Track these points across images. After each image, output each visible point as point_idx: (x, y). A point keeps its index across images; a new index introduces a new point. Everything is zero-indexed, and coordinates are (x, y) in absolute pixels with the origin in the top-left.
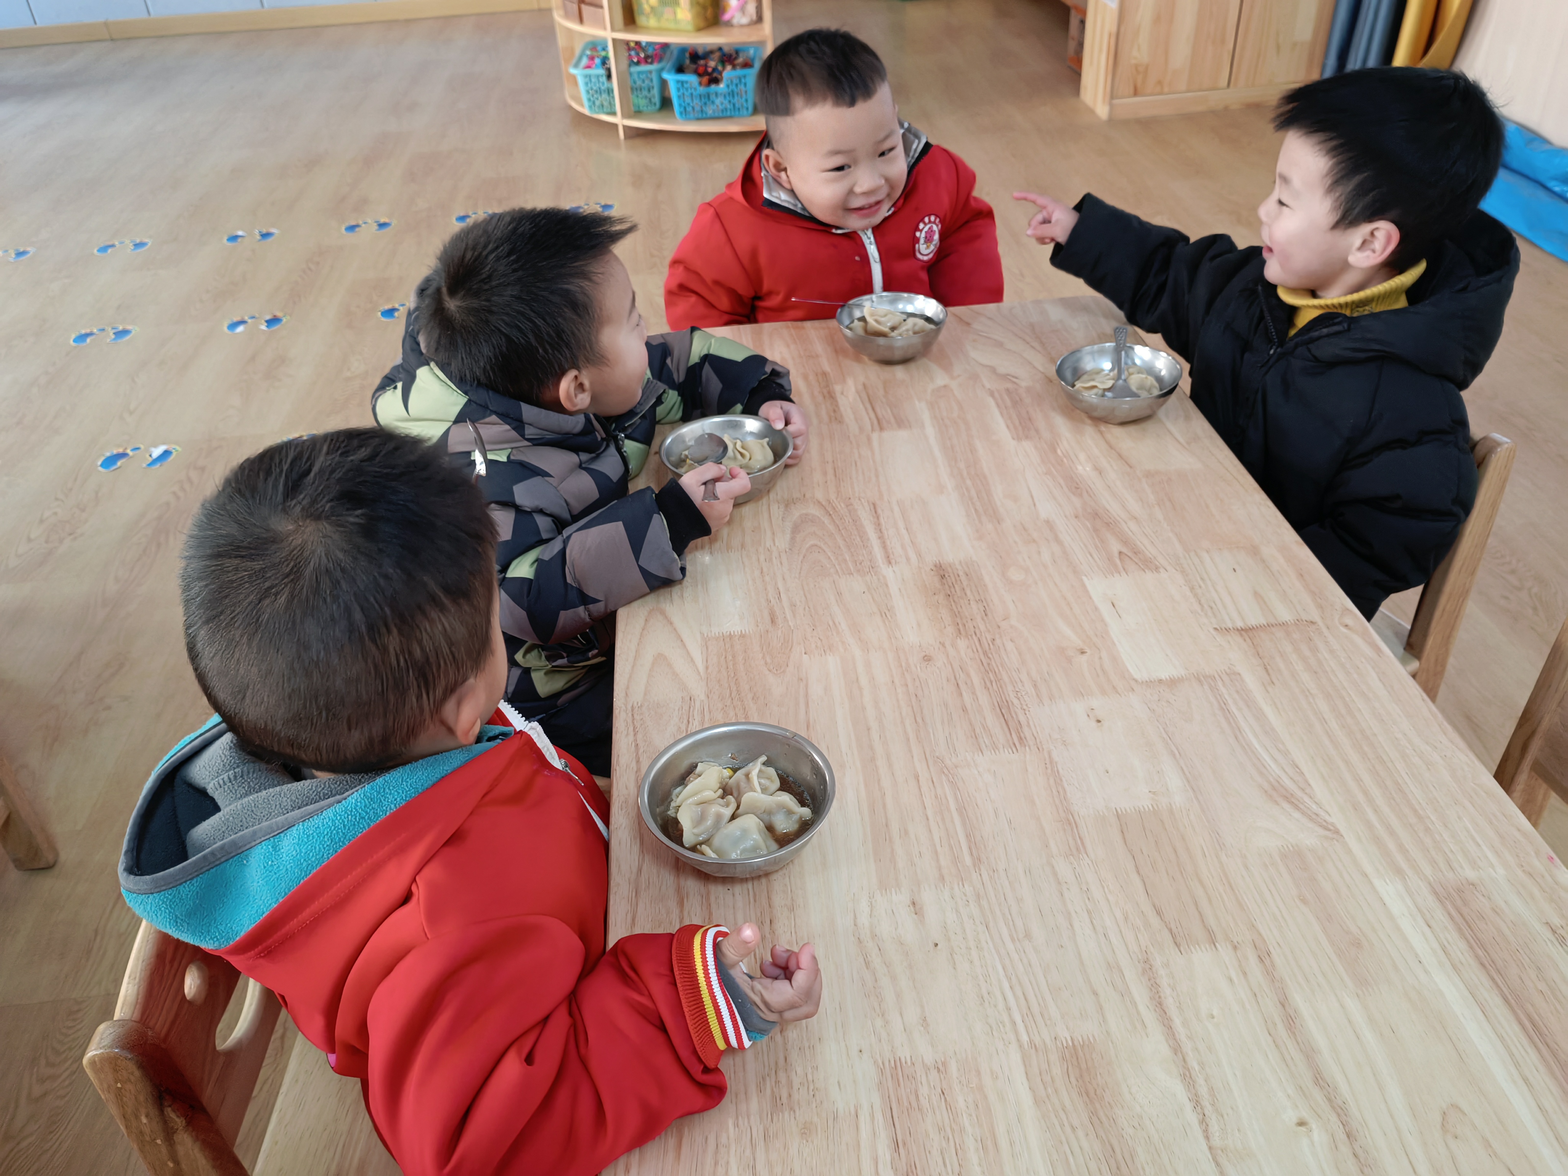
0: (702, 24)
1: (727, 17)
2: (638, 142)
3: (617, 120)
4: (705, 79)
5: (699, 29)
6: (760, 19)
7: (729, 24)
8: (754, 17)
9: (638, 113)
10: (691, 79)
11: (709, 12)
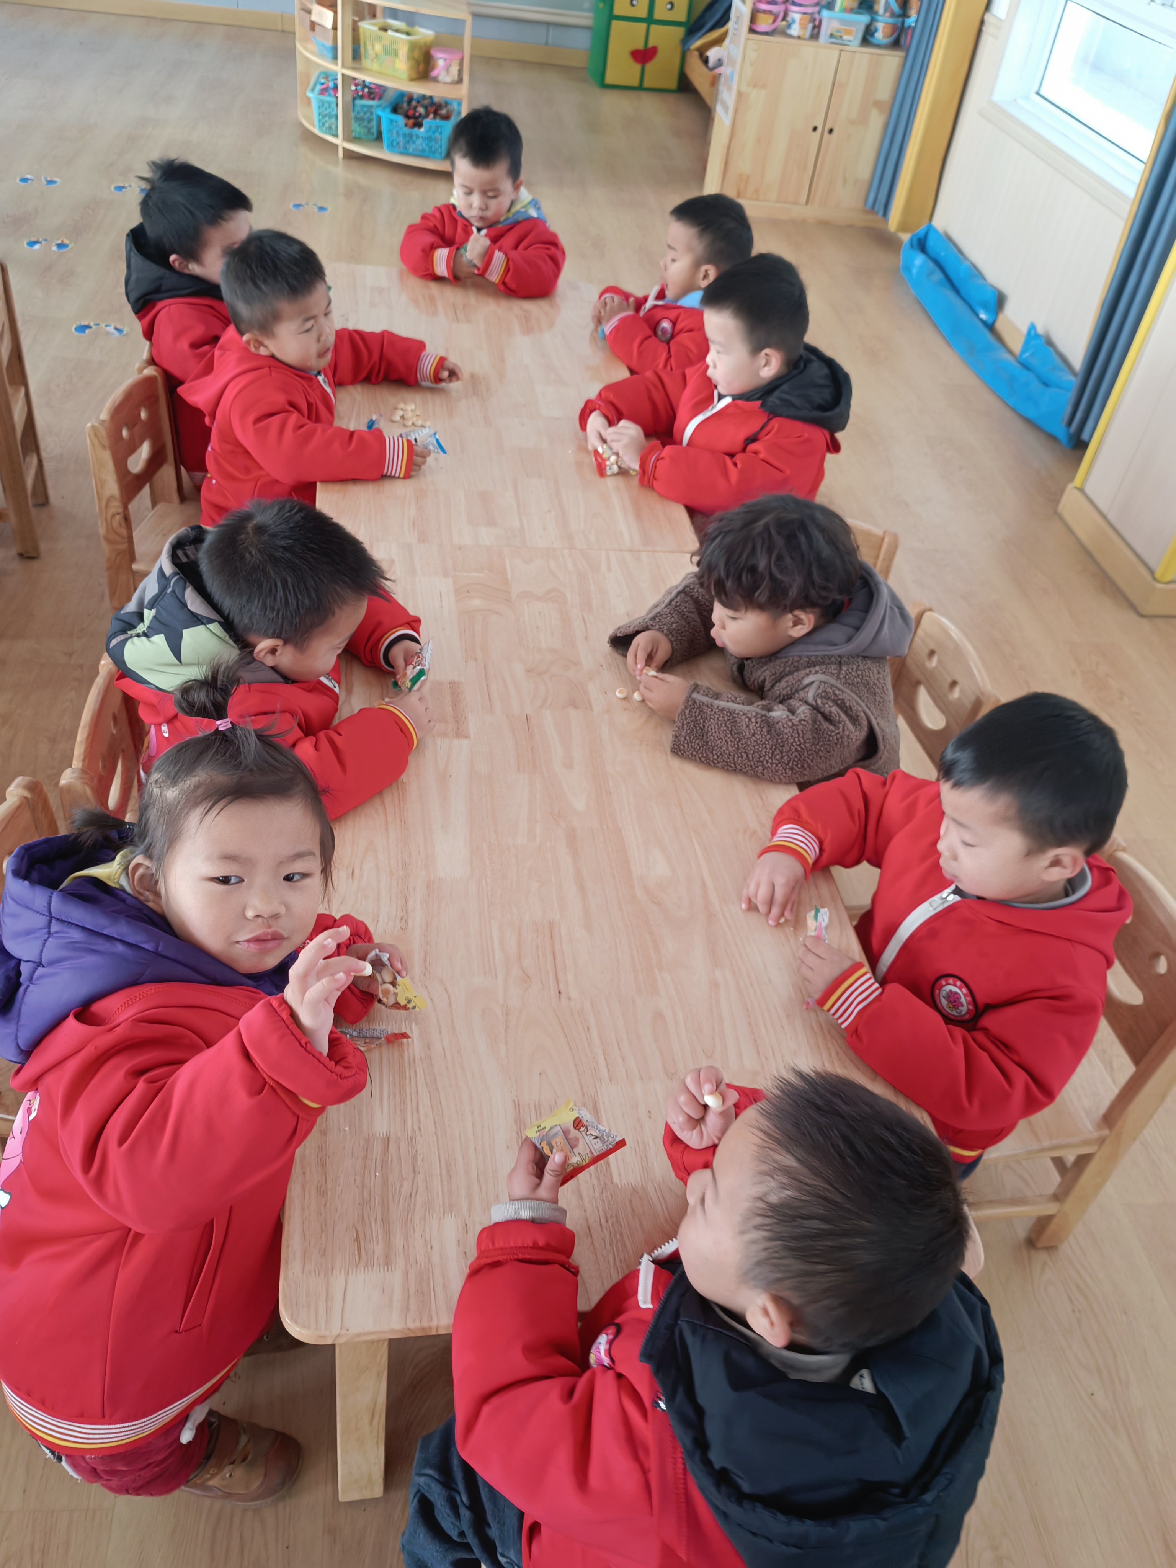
0: (414, 76)
1: (434, 73)
2: (354, 163)
3: (338, 141)
4: (411, 121)
5: (412, 80)
6: (460, 81)
7: (435, 80)
8: (456, 78)
9: (356, 140)
10: (400, 120)
11: (422, 66)
